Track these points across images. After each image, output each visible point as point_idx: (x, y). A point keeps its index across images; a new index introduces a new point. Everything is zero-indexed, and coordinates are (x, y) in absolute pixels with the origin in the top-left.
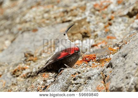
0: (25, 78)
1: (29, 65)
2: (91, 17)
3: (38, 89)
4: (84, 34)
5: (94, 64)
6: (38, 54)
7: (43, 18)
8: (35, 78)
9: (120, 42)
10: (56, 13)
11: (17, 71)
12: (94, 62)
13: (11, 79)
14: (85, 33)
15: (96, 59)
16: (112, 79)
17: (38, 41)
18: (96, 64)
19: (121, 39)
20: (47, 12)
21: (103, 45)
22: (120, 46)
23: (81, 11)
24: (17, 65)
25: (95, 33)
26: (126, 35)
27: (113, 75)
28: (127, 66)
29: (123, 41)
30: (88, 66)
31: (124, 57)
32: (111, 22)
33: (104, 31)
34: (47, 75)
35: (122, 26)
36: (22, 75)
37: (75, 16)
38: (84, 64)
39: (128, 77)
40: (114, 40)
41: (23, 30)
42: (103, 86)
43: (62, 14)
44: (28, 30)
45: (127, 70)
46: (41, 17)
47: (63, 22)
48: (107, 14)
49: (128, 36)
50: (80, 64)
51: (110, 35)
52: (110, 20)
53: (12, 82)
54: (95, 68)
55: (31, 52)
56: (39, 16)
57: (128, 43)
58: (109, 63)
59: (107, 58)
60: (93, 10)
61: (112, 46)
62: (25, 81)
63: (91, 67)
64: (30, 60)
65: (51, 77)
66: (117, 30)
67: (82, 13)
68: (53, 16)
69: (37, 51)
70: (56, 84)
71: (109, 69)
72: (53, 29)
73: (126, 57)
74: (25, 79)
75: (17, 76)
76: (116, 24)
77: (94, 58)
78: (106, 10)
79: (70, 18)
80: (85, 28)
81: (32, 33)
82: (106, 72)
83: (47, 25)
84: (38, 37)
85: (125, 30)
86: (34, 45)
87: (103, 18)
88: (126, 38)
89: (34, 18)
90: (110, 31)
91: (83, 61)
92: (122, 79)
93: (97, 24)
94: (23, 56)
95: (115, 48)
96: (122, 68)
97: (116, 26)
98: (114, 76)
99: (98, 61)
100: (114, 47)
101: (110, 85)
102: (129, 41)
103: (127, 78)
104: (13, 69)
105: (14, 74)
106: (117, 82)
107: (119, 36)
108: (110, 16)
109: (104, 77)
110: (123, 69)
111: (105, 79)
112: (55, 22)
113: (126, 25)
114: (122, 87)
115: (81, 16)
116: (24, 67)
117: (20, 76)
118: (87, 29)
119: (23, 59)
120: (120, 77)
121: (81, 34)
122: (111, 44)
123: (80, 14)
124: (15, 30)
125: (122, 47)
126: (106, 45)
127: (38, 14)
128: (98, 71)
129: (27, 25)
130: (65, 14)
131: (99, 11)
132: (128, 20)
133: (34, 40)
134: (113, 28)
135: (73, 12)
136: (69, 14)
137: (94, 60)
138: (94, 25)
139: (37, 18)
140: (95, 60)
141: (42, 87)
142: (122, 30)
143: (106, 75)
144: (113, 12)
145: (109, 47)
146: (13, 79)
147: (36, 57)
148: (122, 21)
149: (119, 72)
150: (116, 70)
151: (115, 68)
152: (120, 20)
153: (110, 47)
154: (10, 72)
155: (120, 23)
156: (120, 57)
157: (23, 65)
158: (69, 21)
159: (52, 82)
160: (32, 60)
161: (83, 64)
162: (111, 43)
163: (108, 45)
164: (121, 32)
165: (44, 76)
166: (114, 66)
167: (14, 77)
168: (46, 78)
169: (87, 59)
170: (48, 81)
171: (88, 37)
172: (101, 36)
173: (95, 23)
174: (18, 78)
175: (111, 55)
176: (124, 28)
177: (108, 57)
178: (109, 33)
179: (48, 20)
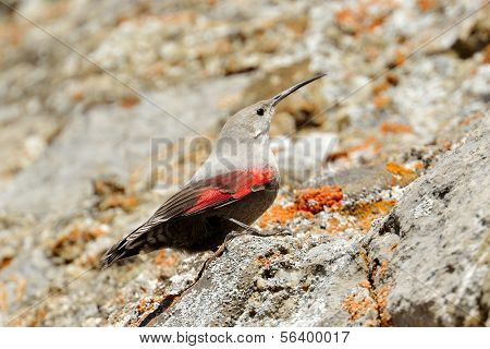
0: (94, 268)
1: (110, 222)
2: (327, 55)
3: (139, 307)
4: (301, 117)
5: (335, 221)
6: (139, 186)
7: (159, 58)
8: (129, 269)
9: (426, 145)
10: (205, 42)
11: (66, 244)
12: (336, 215)
13: (44, 272)
14: (307, 113)
15: (344, 203)
16: (398, 274)
17: (141, 139)
18: (343, 220)
19: (430, 132)
20: (174, 38)
21: (369, 153)
22: (425, 157)
23: (290, 34)
24: (65, 222)
25: (341, 113)
26: (448, 119)
27: (403, 259)
28: (450, 226)
29: (438, 140)
30: (315, 228)
31: (442, 195)
32: (397, 73)
33: (371, 106)
34: (170, 260)
35: (435, 89)
36: (84, 258)
37: (272, 51)
38: (299, 219)
39: (456, 267)
40: (407, 138)
41: (87, 101)
42: (369, 298)
43: (226, 47)
44: (106, 101)
45: (452, 241)
46: (150, 55)
47: (229, 73)
48: (381, 46)
49: (455, 121)
50: (288, 221)
51: (393, 120)
52: (392, 66)
53: (48, 284)
54: (341, 233)
55: (115, 176)
56: (146, 50)
57: (454, 146)
58: (387, 217)
59: (381, 200)
60: (333, 32)
61: (399, 157)
62: (95, 278)
63: (325, 233)
64: (112, 207)
65: (185, 267)
66: (416, 101)
67: (296, 40)
68: (192, 53)
69: (136, 174)
70: (204, 290)
71: (389, 237)
72: (193, 99)
73: (447, 196)
74: (95, 272)
75: (68, 262)
76: (414, 80)
77: (337, 199)
78: (378, 30)
79: (251, 61)
80: (305, 97)
81: (119, 111)
82: (377, 249)
83: (174, 82)
84: (141, 126)
85: (445, 101)
86: (128, 155)
87: (368, 61)
88: (447, 128)
89: (128, 60)
90: (392, 107)
91: (298, 209)
92: (433, 274)
93: (347, 80)
94: (89, 190)
95: (411, 165)
96: (432, 234)
97: (414, 87)
98: (407, 262)
99: (351, 210)
100: (406, 159)
101: (391, 295)
102: (459, 141)
103: (450, 269)
104: (54, 238)
105: (56, 254)
106: (418, 285)
107: (423, 124)
108: (391, 52)
109: (371, 267)
110: (436, 240)
111: (373, 272)
112: (200, 74)
113: (450, 84)
114: (432, 303)
115: (291, 52)
116: (93, 230)
117: (77, 261)
118: (311, 97)
119: (88, 204)
120: (425, 267)
121: (292, 114)
122: (397, 152)
123: (287, 44)
124: (60, 100)
125: (433, 161)
126: (379, 155)
127: (143, 44)
128: (348, 245)
129: (104, 83)
130: (236, 45)
131: (353, 34)
132: (456, 68)
133: (125, 137)
134: (404, 96)
135: (262, 38)
136: (251, 45)
137: (335, 207)
138: (335, 83)
139: (137, 57)
140: (339, 206)
141: (152, 301)
142: (434, 103)
143: (376, 260)
144: (402, 40)
145: (387, 160)
146: (52, 273)
147: (134, 195)
148: (436, 69)
149: (424, 249)
150: (411, 241)
151: (408, 235)
152: (427, 66)
153: (391, 159)
154: (43, 246)
155: (427, 78)
156: (426, 197)
157: (88, 224)
158: (250, 70)
159: (188, 282)
160: (120, 206)
161: (296, 220)
162: (394, 147)
163: (384, 155)
164: (431, 109)
165: (159, 263)
166: (405, 227)
167: (57, 265)
168: (168, 270)
169: (312, 202)
170: (175, 279)
171: (316, 126)
172: (360, 121)
173: (340, 76)
174: (71, 269)
175: (396, 188)
176: (443, 94)
177: (385, 195)
178: (388, 112)
179: (175, 63)
